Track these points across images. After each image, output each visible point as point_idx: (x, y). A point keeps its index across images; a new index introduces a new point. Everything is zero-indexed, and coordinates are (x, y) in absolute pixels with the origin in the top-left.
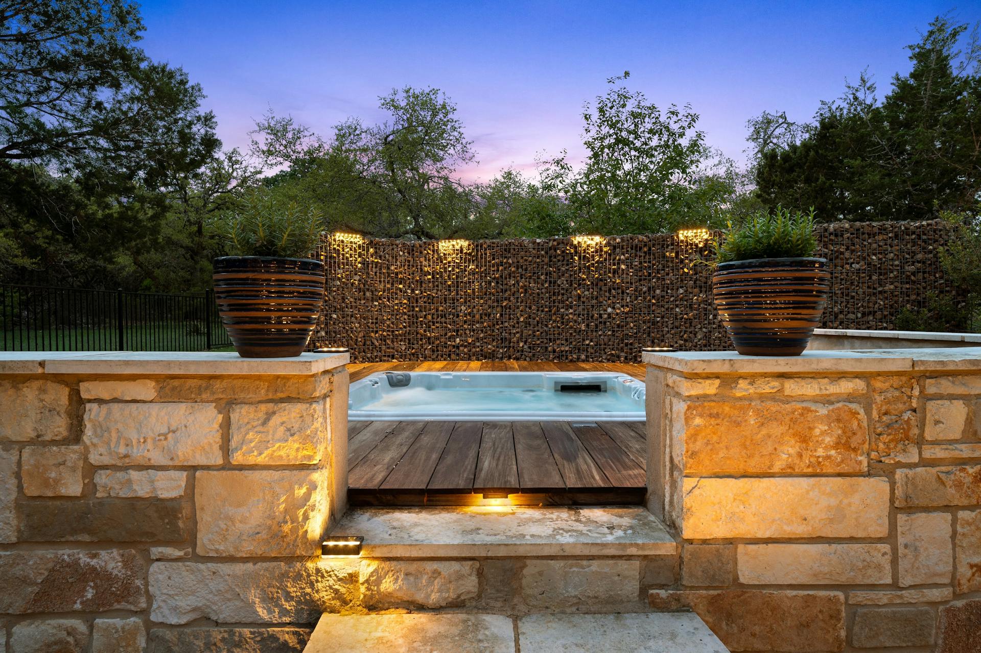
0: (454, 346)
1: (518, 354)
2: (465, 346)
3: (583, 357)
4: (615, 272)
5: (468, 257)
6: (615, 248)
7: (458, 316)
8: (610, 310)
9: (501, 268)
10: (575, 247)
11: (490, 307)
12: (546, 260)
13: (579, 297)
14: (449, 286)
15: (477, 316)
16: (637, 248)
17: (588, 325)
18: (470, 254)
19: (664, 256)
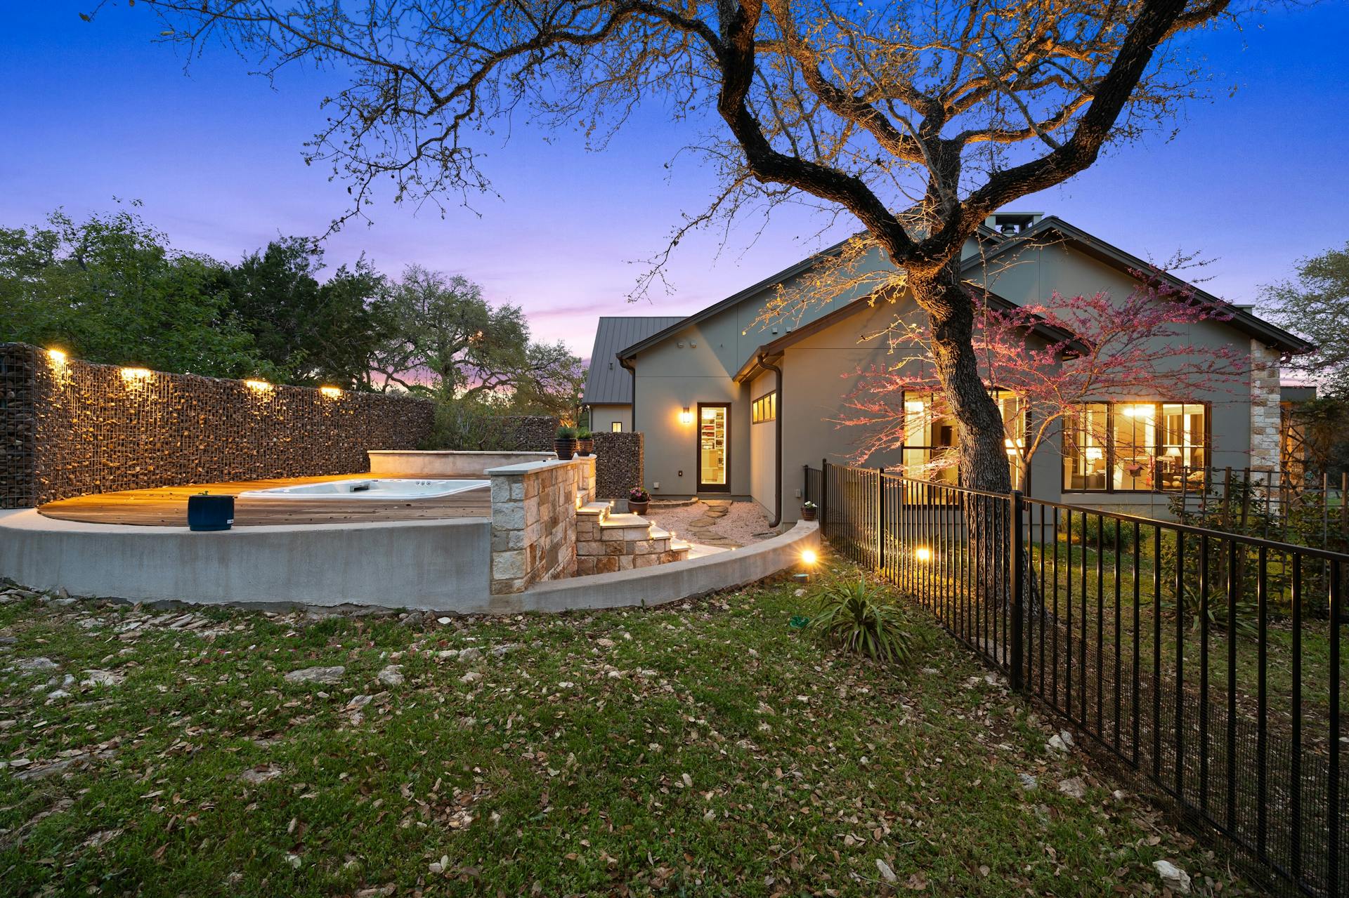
0: (133, 475)
1: (196, 479)
2: (145, 475)
3: (255, 476)
4: (279, 411)
5: (153, 388)
6: (278, 394)
7: (138, 445)
8: (275, 440)
9: (183, 401)
10: (249, 389)
11: (171, 436)
12: (225, 397)
13: (252, 428)
14: (131, 414)
15: (159, 445)
16: (293, 395)
17: (258, 452)
18: (152, 385)
19: (312, 403)
